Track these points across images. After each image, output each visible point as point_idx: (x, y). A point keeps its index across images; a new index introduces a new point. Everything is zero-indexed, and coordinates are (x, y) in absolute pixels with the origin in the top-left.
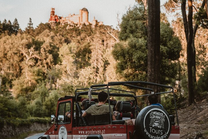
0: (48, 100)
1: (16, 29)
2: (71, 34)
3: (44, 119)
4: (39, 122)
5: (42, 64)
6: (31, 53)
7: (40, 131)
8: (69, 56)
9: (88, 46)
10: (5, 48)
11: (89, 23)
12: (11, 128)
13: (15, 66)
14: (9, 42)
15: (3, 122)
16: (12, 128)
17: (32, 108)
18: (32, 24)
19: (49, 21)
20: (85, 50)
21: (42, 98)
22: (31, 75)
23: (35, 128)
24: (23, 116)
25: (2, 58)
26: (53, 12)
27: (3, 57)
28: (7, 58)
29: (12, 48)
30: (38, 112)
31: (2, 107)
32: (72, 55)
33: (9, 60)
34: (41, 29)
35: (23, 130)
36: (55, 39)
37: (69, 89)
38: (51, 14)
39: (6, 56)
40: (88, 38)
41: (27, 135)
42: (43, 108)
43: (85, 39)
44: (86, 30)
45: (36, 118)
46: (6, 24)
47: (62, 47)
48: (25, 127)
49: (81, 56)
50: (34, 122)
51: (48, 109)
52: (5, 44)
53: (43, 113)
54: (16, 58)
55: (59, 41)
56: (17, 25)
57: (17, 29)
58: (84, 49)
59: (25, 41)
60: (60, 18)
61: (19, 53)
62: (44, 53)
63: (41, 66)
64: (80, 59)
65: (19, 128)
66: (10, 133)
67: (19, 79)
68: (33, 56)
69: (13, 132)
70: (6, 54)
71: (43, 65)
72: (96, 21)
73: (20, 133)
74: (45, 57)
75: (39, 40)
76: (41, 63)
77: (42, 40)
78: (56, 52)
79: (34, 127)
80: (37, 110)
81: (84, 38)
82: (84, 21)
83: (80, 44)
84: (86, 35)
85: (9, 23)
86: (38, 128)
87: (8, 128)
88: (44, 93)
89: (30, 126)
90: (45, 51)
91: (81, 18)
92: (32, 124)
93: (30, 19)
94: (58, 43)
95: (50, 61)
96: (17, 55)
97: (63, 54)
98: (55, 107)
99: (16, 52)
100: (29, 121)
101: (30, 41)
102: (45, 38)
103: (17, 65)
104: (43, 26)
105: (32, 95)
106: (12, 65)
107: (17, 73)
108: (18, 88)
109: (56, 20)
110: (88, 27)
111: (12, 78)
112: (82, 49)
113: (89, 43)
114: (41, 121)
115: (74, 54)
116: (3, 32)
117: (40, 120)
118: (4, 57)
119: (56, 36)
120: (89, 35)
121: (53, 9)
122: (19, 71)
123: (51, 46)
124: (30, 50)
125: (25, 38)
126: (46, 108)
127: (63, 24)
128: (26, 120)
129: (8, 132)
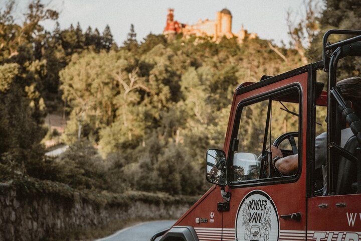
0: (163, 160)
1: (108, 44)
2: (201, 53)
3: (155, 195)
4: (146, 201)
5: (151, 103)
6: (132, 80)
7: (148, 217)
8: (198, 89)
9: (231, 73)
10: (88, 73)
11: (233, 35)
12: (89, 210)
13: (104, 105)
14: (95, 64)
15: (73, 196)
16: (94, 209)
17: (133, 174)
18: (135, 35)
19: (164, 32)
20: (227, 79)
21: (153, 157)
22: (133, 120)
23: (138, 212)
24: (117, 189)
25: (83, 91)
26: (171, 17)
27: (85, 90)
28: (93, 91)
29: (100, 74)
30: (144, 182)
31: (72, 167)
32: (203, 87)
33: (95, 95)
34: (150, 43)
35: (115, 214)
36: (175, 61)
37: (201, 143)
38: (168, 20)
39: (89, 88)
40: (232, 60)
41: (122, 223)
42: (153, 175)
43: (227, 60)
44: (228, 46)
45: (140, 193)
46: (91, 34)
47: (187, 74)
48: (119, 210)
49: (219, 91)
50: (136, 201)
51: (163, 178)
52: (88, 67)
53: (153, 185)
54: (107, 91)
55: (181, 64)
56: (109, 37)
57: (110, 43)
58: (225, 78)
59: (122, 63)
60: (184, 26)
61: (113, 84)
62: (155, 83)
63: (149, 107)
64: (217, 96)
65: (106, 211)
66: (88, 220)
67: (111, 127)
68: (137, 86)
69: (94, 218)
70: (90, 85)
71: (152, 105)
72: (246, 32)
73: (108, 220)
74: (156, 91)
75: (147, 61)
76: (149, 101)
77: (151, 62)
78: (177, 82)
79: (136, 210)
80: (142, 178)
81: (225, 59)
82: (224, 31)
83: (217, 69)
84: (228, 54)
85: (96, 33)
86: (143, 211)
87: (83, 209)
88: (156, 146)
89: (129, 208)
90: (157, 80)
91: (219, 26)
92: (132, 205)
93: (132, 26)
94: (179, 67)
95: (166, 98)
96: (109, 87)
97: (187, 86)
98: (175, 174)
99: (107, 81)
100: (127, 199)
101: (131, 62)
102: (157, 59)
103: (109, 103)
104: (154, 38)
105: (133, 154)
106: (101, 103)
107: (108, 118)
108: (109, 143)
109: (175, 29)
110: (232, 41)
111: (100, 126)
112: (222, 77)
113: (233, 68)
114: (149, 199)
115: (207, 87)
116: (85, 47)
117: (148, 197)
118: (87, 90)
119: (177, 55)
120: (233, 54)
121: (171, 10)
122: (111, 115)
123: (167, 71)
124: (130, 75)
125: (122, 57)
126: (160, 175)
127: (188, 37)
128: (121, 196)
129: (84, 217)
